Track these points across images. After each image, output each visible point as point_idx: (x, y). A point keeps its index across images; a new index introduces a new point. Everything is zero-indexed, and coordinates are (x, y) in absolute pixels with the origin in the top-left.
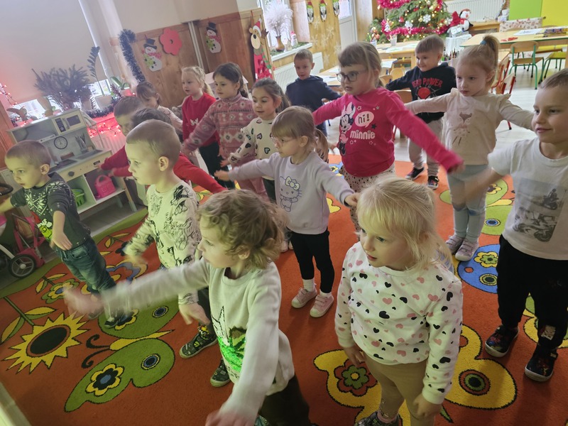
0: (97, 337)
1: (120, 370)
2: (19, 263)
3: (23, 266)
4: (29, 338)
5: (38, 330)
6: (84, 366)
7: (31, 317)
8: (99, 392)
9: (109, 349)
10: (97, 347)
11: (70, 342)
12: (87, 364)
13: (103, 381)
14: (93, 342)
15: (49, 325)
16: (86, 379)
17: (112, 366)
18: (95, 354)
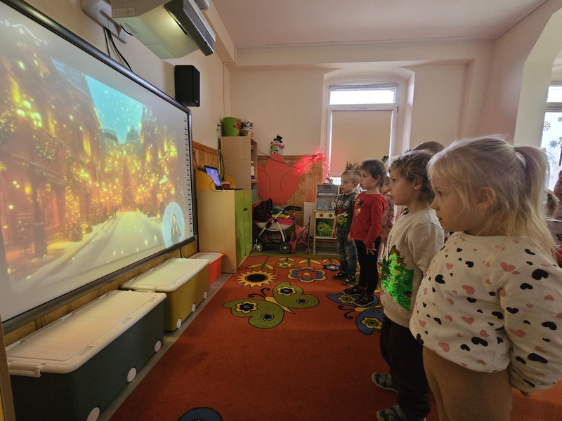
0: (269, 289)
1: (255, 308)
3: (285, 248)
4: (254, 272)
5: (260, 272)
6: (250, 296)
7: (265, 267)
8: (238, 310)
9: (265, 297)
11: (260, 284)
13: (245, 307)
14: (265, 291)
15: (265, 273)
16: (243, 301)
17: (255, 304)
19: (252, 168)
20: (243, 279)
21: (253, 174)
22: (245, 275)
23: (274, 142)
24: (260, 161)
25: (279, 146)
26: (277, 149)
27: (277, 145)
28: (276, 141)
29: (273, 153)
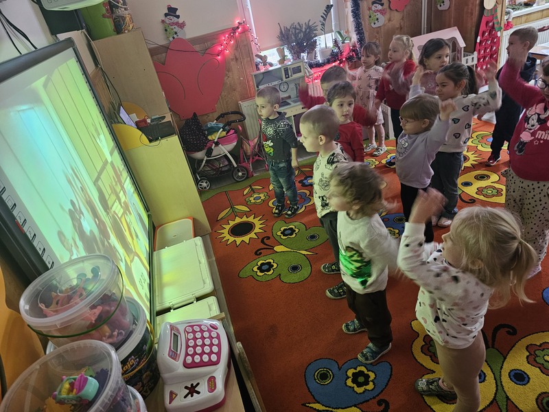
0: (268, 238)
2: (239, 171)
3: (240, 174)
6: (256, 253)
7: (236, 210)
8: (259, 274)
9: (273, 249)
10: (267, 245)
12: (258, 253)
14: (265, 240)
15: (245, 219)
16: (255, 262)
18: (264, 249)
20: (227, 236)
22: (226, 231)
23: (167, 20)
25: (177, 24)
26: (175, 30)
27: (173, 24)
28: (168, 17)
29: (171, 39)
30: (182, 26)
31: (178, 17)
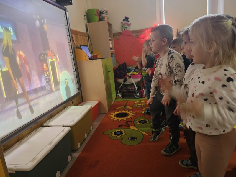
0: (131, 122)
3: (138, 94)
6: (119, 126)
7: (126, 108)
8: (113, 135)
9: (129, 127)
13: (117, 133)
14: (128, 123)
15: (127, 112)
16: (115, 130)
19: (110, 42)
20: (113, 116)
21: (111, 47)
22: (114, 114)
23: (124, 22)
24: (115, 37)
25: (127, 24)
26: (126, 26)
27: (126, 24)
28: (124, 21)
29: (123, 30)
30: (129, 25)
31: (129, 21)
